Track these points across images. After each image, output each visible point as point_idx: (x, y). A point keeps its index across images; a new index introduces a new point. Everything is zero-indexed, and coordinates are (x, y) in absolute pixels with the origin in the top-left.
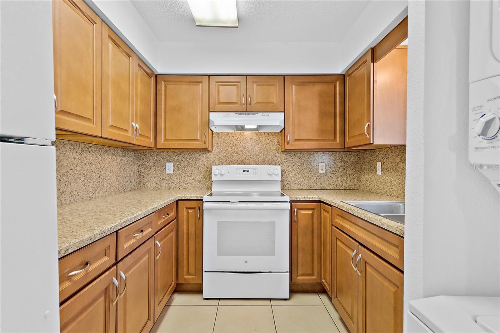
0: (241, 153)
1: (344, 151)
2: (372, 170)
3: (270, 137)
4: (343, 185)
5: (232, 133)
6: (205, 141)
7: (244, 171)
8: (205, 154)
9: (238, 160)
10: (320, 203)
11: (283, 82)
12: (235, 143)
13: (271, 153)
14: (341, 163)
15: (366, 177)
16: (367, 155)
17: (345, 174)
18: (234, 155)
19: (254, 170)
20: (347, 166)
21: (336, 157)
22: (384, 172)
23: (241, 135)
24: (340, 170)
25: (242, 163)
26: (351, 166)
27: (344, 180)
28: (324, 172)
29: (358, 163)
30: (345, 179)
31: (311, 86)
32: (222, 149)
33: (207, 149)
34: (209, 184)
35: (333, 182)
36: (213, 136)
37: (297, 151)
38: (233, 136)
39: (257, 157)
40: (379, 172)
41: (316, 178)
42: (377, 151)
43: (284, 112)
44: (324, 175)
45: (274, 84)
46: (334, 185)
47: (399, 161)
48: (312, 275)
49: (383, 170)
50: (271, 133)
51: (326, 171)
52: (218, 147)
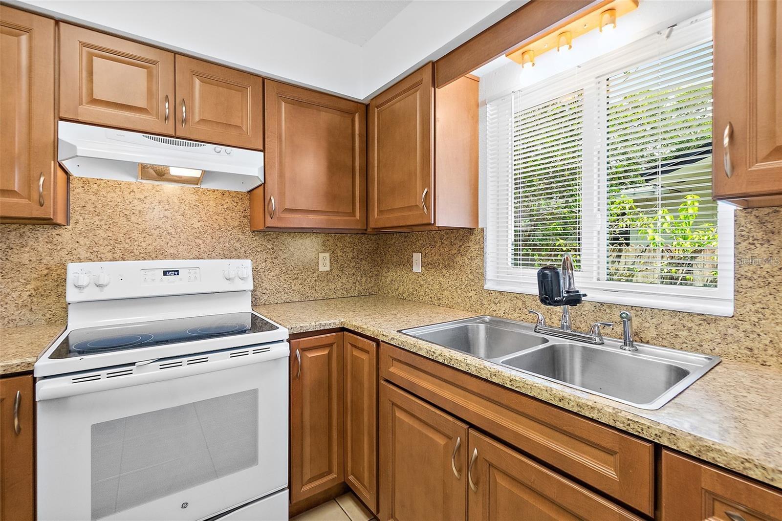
0: (156, 232)
1: (357, 234)
2: (404, 265)
3: (226, 201)
4: (355, 289)
5: (130, 184)
6: (41, 196)
7: (165, 273)
8: (43, 234)
9: (148, 248)
10: (342, 333)
11: (261, 89)
12: (139, 208)
13: (230, 233)
14: (353, 253)
15: (392, 276)
16: (394, 241)
17: (359, 270)
18: (135, 235)
19: (192, 271)
20: (362, 257)
21: (345, 243)
22: (427, 269)
23: (154, 191)
24: (352, 265)
25: (159, 254)
26: (366, 256)
27: (357, 280)
28: (328, 268)
29: (376, 253)
30: (358, 278)
31: (315, 110)
32: (101, 220)
33: (50, 219)
34: (59, 312)
35: (341, 285)
36: (71, 185)
37: (281, 230)
38: (133, 191)
39: (197, 241)
40: (417, 268)
41: (314, 279)
42: (413, 236)
43: (263, 151)
44: (328, 273)
45: (242, 89)
46: (342, 289)
47: (456, 252)
48: (330, 472)
49: (424, 264)
50: (227, 193)
51: (331, 266)
52: (86, 216)
